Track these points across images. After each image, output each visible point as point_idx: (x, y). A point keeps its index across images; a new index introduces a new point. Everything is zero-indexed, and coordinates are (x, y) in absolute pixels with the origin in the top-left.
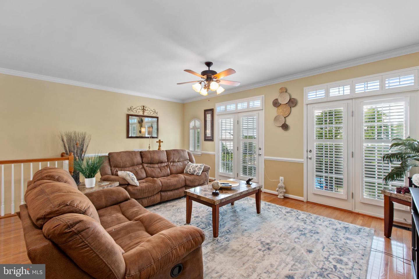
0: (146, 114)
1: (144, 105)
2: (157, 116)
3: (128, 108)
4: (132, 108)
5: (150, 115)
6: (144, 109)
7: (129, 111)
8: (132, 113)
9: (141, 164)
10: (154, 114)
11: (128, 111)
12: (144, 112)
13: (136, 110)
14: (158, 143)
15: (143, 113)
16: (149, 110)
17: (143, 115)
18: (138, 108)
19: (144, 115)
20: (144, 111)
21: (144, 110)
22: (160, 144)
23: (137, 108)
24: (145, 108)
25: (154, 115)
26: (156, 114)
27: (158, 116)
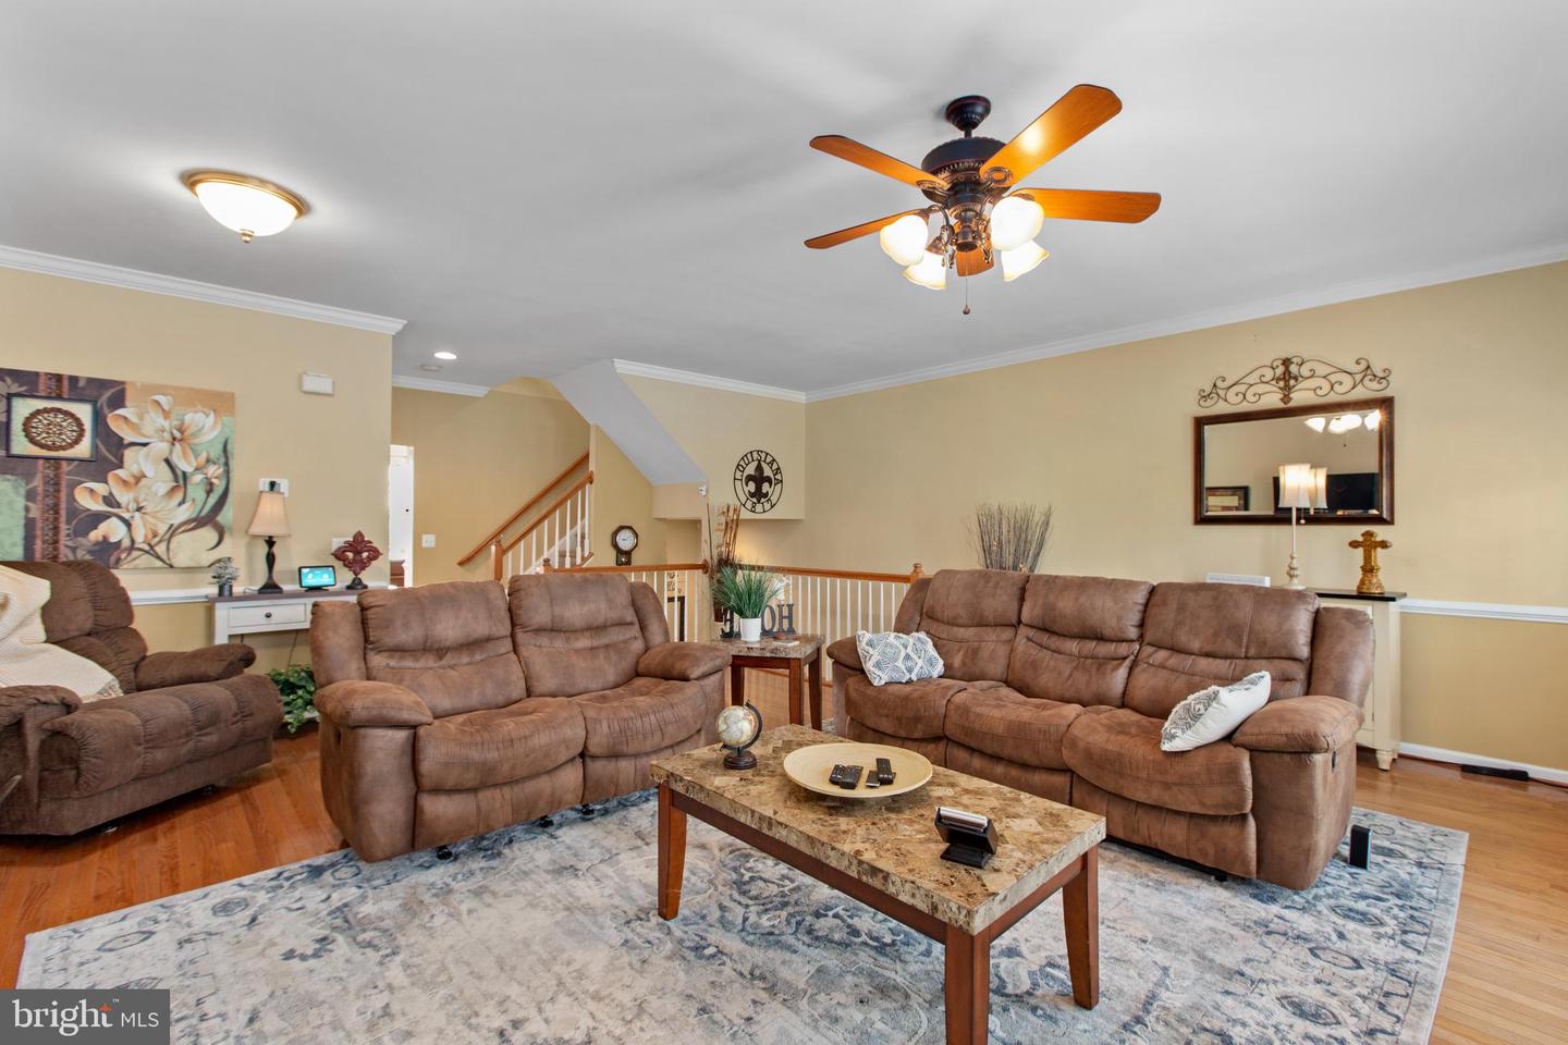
0: (1299, 397)
1: (1284, 356)
2: (1387, 393)
3: (1204, 391)
4: (1219, 384)
5: (1333, 398)
6: (1287, 372)
7: (1209, 402)
8: (1221, 408)
9: (1013, 625)
10: (1360, 387)
11: (1202, 403)
12: (1287, 390)
13: (1241, 388)
14: (1360, 550)
15: (1287, 398)
16: (1322, 370)
17: (1282, 405)
18: (1250, 380)
19: (1291, 404)
20: (1292, 382)
21: (1287, 376)
22: (1368, 558)
23: (1246, 380)
24: (1293, 369)
25: (1361, 393)
26: (1375, 385)
27: (1390, 395)
